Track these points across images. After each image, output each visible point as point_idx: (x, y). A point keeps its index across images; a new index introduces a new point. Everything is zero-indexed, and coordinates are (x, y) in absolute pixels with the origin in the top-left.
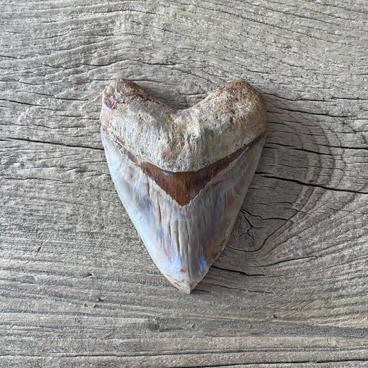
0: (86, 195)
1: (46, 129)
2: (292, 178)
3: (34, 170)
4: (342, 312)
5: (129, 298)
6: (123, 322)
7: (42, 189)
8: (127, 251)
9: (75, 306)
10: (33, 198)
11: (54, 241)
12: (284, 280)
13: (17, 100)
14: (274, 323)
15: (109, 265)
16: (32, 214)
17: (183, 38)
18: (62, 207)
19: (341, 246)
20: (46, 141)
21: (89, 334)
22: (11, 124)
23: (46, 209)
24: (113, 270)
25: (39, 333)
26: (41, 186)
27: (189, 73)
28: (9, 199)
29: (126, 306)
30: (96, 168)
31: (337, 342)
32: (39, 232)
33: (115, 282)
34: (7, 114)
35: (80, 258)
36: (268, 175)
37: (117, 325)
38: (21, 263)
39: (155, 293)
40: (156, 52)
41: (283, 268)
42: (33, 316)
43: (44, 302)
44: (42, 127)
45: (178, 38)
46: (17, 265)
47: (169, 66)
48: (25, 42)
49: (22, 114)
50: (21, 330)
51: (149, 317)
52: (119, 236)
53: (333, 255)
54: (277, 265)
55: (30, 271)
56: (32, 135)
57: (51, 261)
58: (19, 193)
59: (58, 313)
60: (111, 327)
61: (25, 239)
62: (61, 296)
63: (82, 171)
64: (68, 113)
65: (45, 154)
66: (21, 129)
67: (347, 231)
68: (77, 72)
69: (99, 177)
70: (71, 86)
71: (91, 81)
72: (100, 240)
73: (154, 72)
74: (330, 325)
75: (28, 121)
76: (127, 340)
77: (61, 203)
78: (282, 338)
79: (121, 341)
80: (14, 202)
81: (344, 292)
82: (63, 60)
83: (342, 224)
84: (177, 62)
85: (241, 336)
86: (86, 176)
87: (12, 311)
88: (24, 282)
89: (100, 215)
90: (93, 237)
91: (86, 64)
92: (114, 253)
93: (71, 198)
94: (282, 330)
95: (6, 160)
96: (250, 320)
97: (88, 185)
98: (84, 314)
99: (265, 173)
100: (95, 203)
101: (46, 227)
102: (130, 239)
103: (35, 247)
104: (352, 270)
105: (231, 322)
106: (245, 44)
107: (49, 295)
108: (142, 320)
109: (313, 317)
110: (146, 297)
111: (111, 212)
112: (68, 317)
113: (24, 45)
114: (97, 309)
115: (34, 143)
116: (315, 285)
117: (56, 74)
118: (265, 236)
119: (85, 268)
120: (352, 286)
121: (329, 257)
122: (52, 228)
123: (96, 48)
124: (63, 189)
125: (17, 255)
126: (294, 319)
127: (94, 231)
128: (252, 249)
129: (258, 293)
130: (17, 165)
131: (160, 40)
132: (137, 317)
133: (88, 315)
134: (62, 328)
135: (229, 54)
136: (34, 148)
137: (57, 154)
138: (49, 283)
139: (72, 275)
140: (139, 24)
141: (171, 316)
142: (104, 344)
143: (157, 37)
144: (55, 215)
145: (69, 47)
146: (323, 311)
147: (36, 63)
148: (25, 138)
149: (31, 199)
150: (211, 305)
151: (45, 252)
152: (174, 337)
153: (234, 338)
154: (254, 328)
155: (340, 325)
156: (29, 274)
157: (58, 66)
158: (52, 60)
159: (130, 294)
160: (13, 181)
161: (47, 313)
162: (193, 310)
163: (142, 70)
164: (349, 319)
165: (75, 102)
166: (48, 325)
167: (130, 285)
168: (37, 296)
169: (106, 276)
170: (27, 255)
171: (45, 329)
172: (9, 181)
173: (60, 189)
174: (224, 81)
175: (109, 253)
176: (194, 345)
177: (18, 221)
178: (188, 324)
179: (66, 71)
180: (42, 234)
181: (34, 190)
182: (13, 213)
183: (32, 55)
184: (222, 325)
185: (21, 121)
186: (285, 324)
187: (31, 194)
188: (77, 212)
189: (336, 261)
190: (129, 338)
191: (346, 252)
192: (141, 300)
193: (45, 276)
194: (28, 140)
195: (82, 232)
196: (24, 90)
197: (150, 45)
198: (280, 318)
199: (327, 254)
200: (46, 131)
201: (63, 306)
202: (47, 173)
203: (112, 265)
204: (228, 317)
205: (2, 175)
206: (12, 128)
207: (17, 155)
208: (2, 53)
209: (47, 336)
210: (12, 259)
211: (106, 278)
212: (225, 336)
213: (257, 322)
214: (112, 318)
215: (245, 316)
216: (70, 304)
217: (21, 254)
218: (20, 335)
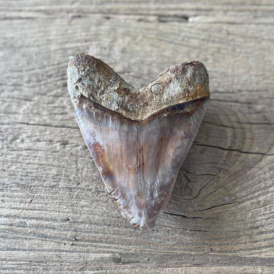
0: (67, 161)
1: (40, 116)
2: (215, 145)
3: (31, 144)
4: (263, 245)
5: (98, 238)
6: (93, 256)
7: (35, 157)
8: (97, 201)
9: (56, 244)
10: (29, 164)
11: (42, 195)
12: (216, 221)
13: (21, 97)
14: (211, 255)
15: (83, 212)
16: (27, 175)
18: (50, 169)
19: (256, 194)
20: (40, 124)
21: (67, 267)
22: (16, 113)
23: (37, 172)
24: (86, 216)
25: (28, 267)
26: (35, 155)
28: (12, 165)
29: (95, 244)
30: (75, 142)
31: (262, 269)
32: (32, 188)
33: (87, 225)
35: (61, 207)
36: (199, 144)
37: (88, 260)
38: (17, 212)
39: (118, 233)
41: (215, 212)
42: (24, 253)
43: (33, 242)
44: (38, 115)
46: (14, 214)
49: (25, 107)
50: (14, 264)
51: (113, 253)
52: (91, 189)
53: (252, 201)
54: (210, 210)
55: (24, 218)
56: (30, 120)
57: (40, 210)
58: (19, 160)
59: (43, 250)
60: (84, 261)
61: (21, 194)
62: (46, 237)
63: (64, 143)
64: (56, 105)
65: (39, 133)
66: (23, 116)
67: (260, 182)
69: (77, 148)
70: (59, 87)
72: (76, 193)
74: (255, 256)
75: (28, 111)
77: (49, 167)
78: (218, 267)
79: (92, 272)
80: (14, 167)
81: (263, 230)
83: (256, 178)
84: (131, 71)
85: (186, 267)
86: (68, 147)
87: (8, 249)
88: (19, 226)
89: (77, 175)
90: (71, 191)
92: (87, 203)
93: (56, 163)
94: (218, 261)
95: (11, 138)
96: (193, 253)
97: (69, 153)
98: (63, 251)
99: (196, 142)
100: (73, 166)
101: (37, 184)
102: (99, 192)
103: (28, 200)
104: (267, 212)
105: (178, 255)
107: (37, 237)
108: (108, 255)
109: (241, 250)
110: (111, 236)
111: (85, 173)
112: (51, 253)
114: (74, 247)
115: (32, 126)
116: (241, 224)
118: (200, 188)
119: (65, 214)
120: (268, 224)
121: (248, 203)
122: (42, 185)
124: (51, 156)
125: (14, 206)
126: (226, 251)
127: (72, 186)
128: (190, 197)
129: (197, 232)
130: (18, 141)
132: (104, 252)
133: (66, 251)
134: (46, 262)
136: (32, 129)
137: (48, 133)
138: (37, 227)
139: (55, 220)
140: (105, 49)
141: (131, 251)
144: (44, 175)
145: (58, 64)
146: (249, 245)
148: (26, 122)
149: (27, 164)
150: (161, 242)
151: (36, 203)
152: (133, 268)
153: (180, 269)
154: (196, 260)
155: (263, 256)
156: (23, 220)
157: (51, 76)
158: (46, 72)
159: (99, 234)
160: (15, 152)
161: (35, 250)
162: (148, 246)
164: (269, 251)
165: (61, 98)
166: (36, 260)
167: (99, 227)
168: (28, 237)
169: (81, 220)
170: (22, 206)
171: (32, 263)
172: (12, 152)
173: (48, 157)
175: (83, 202)
177: (17, 181)
178: (144, 258)
179: (56, 79)
180: (34, 190)
181: (30, 158)
182: (14, 175)
183: (33, 69)
184: (171, 258)
185: (24, 111)
186: (220, 256)
187: (28, 161)
188: (60, 173)
189: (254, 206)
190: (98, 270)
191: (261, 198)
192: (107, 238)
193: (34, 222)
195: (63, 188)
196: (26, 91)
198: (215, 251)
199: (247, 200)
201: (48, 245)
202: (40, 146)
203: (85, 212)
204: (175, 252)
205: (8, 148)
206: (17, 116)
207: (19, 134)
208: (14, 69)
209: (34, 269)
210: (10, 209)
211: (81, 222)
212: (173, 267)
213: (198, 255)
214: (85, 254)
215: (188, 250)
216: (53, 243)
217: (18, 205)
218: (13, 269)
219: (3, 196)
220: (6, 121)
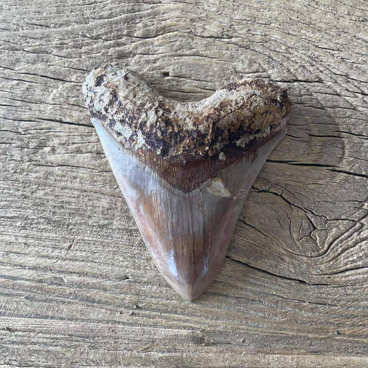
1: (82, 109)
2: (364, 173)
3: (66, 156)
5: (170, 306)
6: (163, 333)
7: (75, 178)
9: (109, 312)
10: (65, 188)
11: (87, 238)
12: (350, 292)
13: (49, 74)
14: (337, 340)
17: (241, 8)
18: (98, 199)
20: (81, 123)
21: (124, 345)
22: (42, 102)
23: (79, 201)
24: (153, 273)
25: (68, 343)
26: (74, 174)
27: (247, 48)
28: (37, 189)
29: (167, 315)
32: (70, 227)
33: (155, 287)
34: (38, 92)
35: (116, 258)
36: (337, 169)
37: (156, 337)
38: (49, 262)
40: (210, 23)
41: (350, 278)
42: (61, 323)
43: (74, 307)
44: (76, 107)
45: (235, 7)
46: (44, 264)
47: (224, 40)
48: (61, 9)
49: (55, 91)
50: (47, 338)
51: (193, 329)
54: (343, 274)
55: (59, 272)
56: (65, 115)
57: (83, 261)
58: (48, 181)
59: (89, 320)
60: (150, 338)
61: (54, 235)
62: (93, 302)
65: (79, 138)
66: (53, 108)
68: (119, 45)
70: (111, 60)
71: (135, 55)
72: (139, 238)
73: (206, 46)
75: (61, 99)
76: (167, 355)
77: (97, 195)
78: (346, 358)
79: (160, 355)
80: (42, 192)
82: (103, 31)
84: (234, 35)
85: (298, 354)
87: (37, 316)
88: (52, 284)
90: (132, 235)
91: (129, 35)
93: (107, 189)
94: (346, 348)
95: (35, 144)
96: (310, 336)
98: (119, 323)
99: (332, 166)
101: (79, 222)
103: (65, 245)
105: (287, 337)
106: (313, 16)
107: (80, 300)
108: (184, 332)
110: (191, 305)
112: (101, 325)
113: (58, 12)
114: (135, 318)
115: (67, 125)
117: (95, 46)
118: (331, 240)
119: (122, 269)
122: (86, 224)
123: (141, 18)
124: (99, 178)
125: (44, 253)
126: (360, 336)
127: (133, 228)
128: (315, 254)
129: (319, 306)
130: (47, 149)
131: (215, 9)
132: (180, 328)
133: (123, 323)
134: (94, 337)
135: (295, 27)
136: (68, 130)
137: (93, 138)
138: (80, 285)
139: (106, 277)
141: (219, 328)
142: (141, 358)
143: (211, 6)
144: (89, 208)
145: (110, 16)
147: (72, 33)
148: (58, 119)
149: (62, 189)
150: (265, 317)
151: (77, 250)
152: (221, 352)
153: (290, 357)
154: (313, 346)
156: (58, 275)
157: (98, 37)
158: (90, 30)
159: (172, 301)
160: (42, 168)
161: (77, 320)
162: (244, 322)
163: (193, 43)
166: (78, 334)
168: (66, 300)
169: (146, 279)
170: (56, 253)
171: (74, 338)
172: (38, 168)
173: (95, 179)
174: (288, 58)
176: (243, 362)
177: (47, 214)
178: (238, 338)
179: (107, 43)
180: (74, 230)
181: (66, 179)
182: (42, 205)
183: (67, 24)
184: (277, 341)
185: (53, 99)
186: (350, 341)
187: (63, 184)
188: (114, 206)
190: (169, 352)
192: (185, 308)
193: (75, 278)
194: (61, 122)
195: (119, 229)
196: (57, 64)
197: (203, 15)
198: (344, 335)
200: (81, 111)
201: (97, 313)
202: (81, 160)
203: (153, 268)
204: (285, 332)
205: (30, 160)
206: (42, 107)
207: (48, 139)
208: (34, 21)
209: (76, 347)
210: (38, 257)
211: (145, 283)
212: (280, 354)
213: (317, 338)
214: (151, 328)
215: (304, 332)
216: (103, 310)
217: (49, 251)
218: (46, 344)
219: (26, 237)
220: (26, 116)
